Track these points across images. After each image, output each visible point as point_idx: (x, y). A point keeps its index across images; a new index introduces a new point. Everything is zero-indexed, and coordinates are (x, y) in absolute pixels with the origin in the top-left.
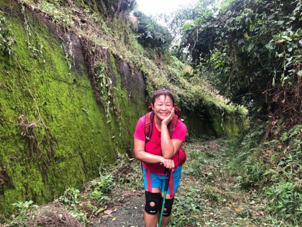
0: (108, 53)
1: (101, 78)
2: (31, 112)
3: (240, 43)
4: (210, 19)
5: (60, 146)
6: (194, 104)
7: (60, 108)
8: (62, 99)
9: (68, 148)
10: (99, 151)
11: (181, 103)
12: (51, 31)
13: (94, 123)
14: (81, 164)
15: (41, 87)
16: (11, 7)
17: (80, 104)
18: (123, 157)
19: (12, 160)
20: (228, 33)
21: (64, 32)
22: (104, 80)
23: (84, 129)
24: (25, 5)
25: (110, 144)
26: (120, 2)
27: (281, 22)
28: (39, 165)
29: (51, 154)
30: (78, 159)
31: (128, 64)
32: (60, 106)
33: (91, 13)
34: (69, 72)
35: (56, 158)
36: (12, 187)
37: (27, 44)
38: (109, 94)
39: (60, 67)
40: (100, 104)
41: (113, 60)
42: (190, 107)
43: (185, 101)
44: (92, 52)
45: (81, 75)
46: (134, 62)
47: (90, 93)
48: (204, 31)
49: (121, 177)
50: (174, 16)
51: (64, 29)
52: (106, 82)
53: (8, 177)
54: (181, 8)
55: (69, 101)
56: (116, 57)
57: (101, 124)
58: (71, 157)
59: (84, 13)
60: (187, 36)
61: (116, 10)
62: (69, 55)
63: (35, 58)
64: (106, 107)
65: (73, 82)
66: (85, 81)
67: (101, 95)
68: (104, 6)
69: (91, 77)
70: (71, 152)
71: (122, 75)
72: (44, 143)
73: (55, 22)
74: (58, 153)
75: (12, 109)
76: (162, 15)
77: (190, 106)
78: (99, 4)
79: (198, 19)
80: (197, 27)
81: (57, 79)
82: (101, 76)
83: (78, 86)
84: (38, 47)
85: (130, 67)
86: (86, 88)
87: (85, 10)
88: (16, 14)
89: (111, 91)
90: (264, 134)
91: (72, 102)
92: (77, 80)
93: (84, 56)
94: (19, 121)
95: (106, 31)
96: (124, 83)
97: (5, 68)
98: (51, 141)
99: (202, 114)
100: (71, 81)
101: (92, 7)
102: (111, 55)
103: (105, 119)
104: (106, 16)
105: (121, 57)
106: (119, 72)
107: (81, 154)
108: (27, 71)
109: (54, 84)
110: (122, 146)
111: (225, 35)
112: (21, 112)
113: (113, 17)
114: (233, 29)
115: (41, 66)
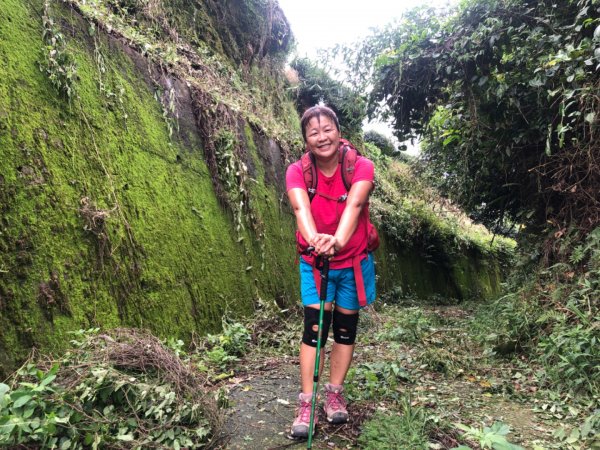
0: (240, 120)
1: (228, 159)
2: (100, 196)
3: (482, 82)
4: (426, 44)
5: (151, 263)
6: (411, 232)
7: (153, 199)
8: (157, 185)
9: (165, 270)
10: (221, 284)
11: (384, 227)
12: (139, 69)
13: (213, 237)
14: (189, 304)
15: (120, 158)
16: (73, 23)
17: (188, 199)
18: (268, 305)
19: (68, 267)
20: (459, 67)
21: (160, 73)
22: (232, 161)
23: (196, 243)
24: (95, 21)
25: (244, 279)
26: (264, 38)
27: (555, 38)
28: (113, 287)
29: (135, 274)
30: (184, 292)
31: (278, 143)
32: (152, 196)
33: (211, 54)
34: (169, 141)
35: (143, 284)
36: (67, 313)
37: (98, 85)
38: (242, 190)
39: (154, 132)
40: (224, 205)
41: (249, 133)
42: (403, 237)
43: (393, 225)
44: (211, 113)
45: (191, 150)
46: (289, 142)
47: (206, 183)
48: (413, 66)
49: (263, 336)
50: (361, 47)
51: (161, 69)
52: (237, 167)
53: (61, 295)
54: (372, 34)
55: (168, 189)
56: (255, 128)
57: (227, 242)
58: (170, 287)
59: (198, 53)
60: (383, 76)
61: (257, 51)
62: (170, 111)
63: (110, 108)
64: (237, 212)
65: (175, 159)
66: (197, 162)
67: (228, 190)
68: (235, 44)
69: (208, 155)
70: (171, 277)
71: (267, 161)
72: (123, 252)
73: (146, 55)
74: (148, 274)
75: (70, 184)
77: (404, 234)
78: (226, 40)
79: (403, 47)
80: (400, 59)
81: (147, 149)
82: (226, 154)
83: (185, 167)
84: (116, 90)
85: (281, 150)
86: (201, 174)
87: (199, 49)
88: (80, 34)
89: (246, 186)
91: (174, 192)
92: (183, 156)
93: (197, 119)
94: (82, 206)
95: (238, 86)
96: (271, 177)
97: (61, 116)
98: (132, 249)
99: (428, 252)
100: (172, 157)
101: (213, 45)
102: (247, 124)
103: (234, 233)
104: (237, 61)
105: (265, 129)
106: (260, 156)
107: (188, 286)
108: (96, 127)
109: (141, 156)
110: (266, 288)
111: (453, 71)
112: (84, 193)
113: (251, 64)
114: (466, 56)
115: (120, 123)
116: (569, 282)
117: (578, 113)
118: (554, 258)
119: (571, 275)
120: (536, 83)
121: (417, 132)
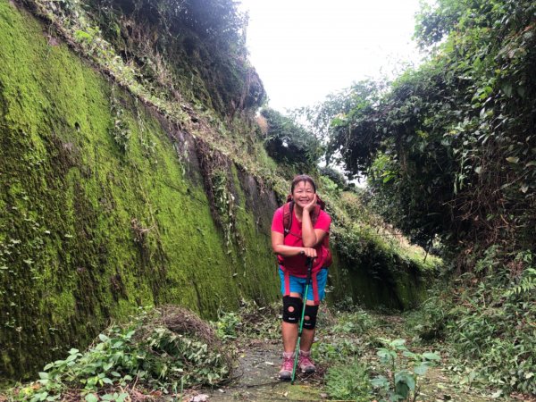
0: (229, 163)
1: (221, 191)
2: (143, 218)
3: (409, 140)
4: (369, 111)
5: (172, 266)
6: (360, 251)
7: (173, 221)
8: (175, 211)
9: (181, 272)
10: (216, 285)
11: (338, 247)
12: (164, 127)
13: (211, 250)
14: (196, 298)
15: (153, 191)
16: (126, 99)
17: (195, 221)
18: (249, 304)
19: (125, 266)
20: (392, 128)
21: (176, 129)
22: (225, 194)
23: (200, 253)
24: (138, 97)
25: (232, 283)
26: (244, 96)
27: (458, 112)
28: (150, 282)
29: (163, 273)
30: (193, 290)
31: (255, 178)
32: (172, 218)
33: (204, 110)
34: (182, 178)
35: (168, 281)
36: (126, 298)
37: (140, 141)
38: (231, 214)
39: (173, 172)
40: (218, 226)
41: (235, 171)
42: (353, 255)
43: (345, 245)
44: (210, 157)
45: (196, 185)
46: (263, 177)
47: (206, 209)
48: (359, 126)
49: (247, 326)
50: (320, 109)
51: (176, 127)
52: (227, 197)
53: (122, 285)
54: (329, 100)
55: (182, 214)
56: (239, 167)
57: (220, 254)
58: (184, 285)
59: (195, 109)
60: (337, 134)
61: (238, 105)
62: (183, 157)
63: (147, 157)
64: (227, 231)
65: (186, 191)
66: (200, 194)
67: (221, 214)
68: (221, 101)
69: (207, 189)
70: (185, 278)
71: (247, 192)
72: (156, 257)
73: (168, 117)
74: (170, 275)
75: (126, 210)
76: (303, 108)
77: (354, 253)
78: (215, 98)
79: (352, 112)
80: (349, 122)
81: (169, 185)
82: (220, 188)
83: (193, 198)
84: (150, 144)
85: (258, 183)
86: (202, 202)
87: (196, 106)
88: (129, 107)
89: (233, 212)
90: (455, 268)
91: (186, 216)
92: (191, 189)
93: (200, 162)
94: (133, 224)
95: (224, 134)
96: (250, 205)
97: (120, 164)
98: (161, 256)
99: (375, 269)
100: (185, 191)
101: (205, 102)
102: (233, 165)
103: (224, 247)
104: (223, 114)
105: (246, 168)
106: (242, 188)
107: (195, 285)
108: (139, 171)
109: (165, 190)
110: (247, 292)
111: (388, 131)
112: (133, 216)
113: (233, 115)
114: (397, 122)
115: (153, 167)
116: (474, 286)
117: (470, 167)
118: (464, 269)
119: (476, 281)
120: (445, 143)
121: (362, 174)
